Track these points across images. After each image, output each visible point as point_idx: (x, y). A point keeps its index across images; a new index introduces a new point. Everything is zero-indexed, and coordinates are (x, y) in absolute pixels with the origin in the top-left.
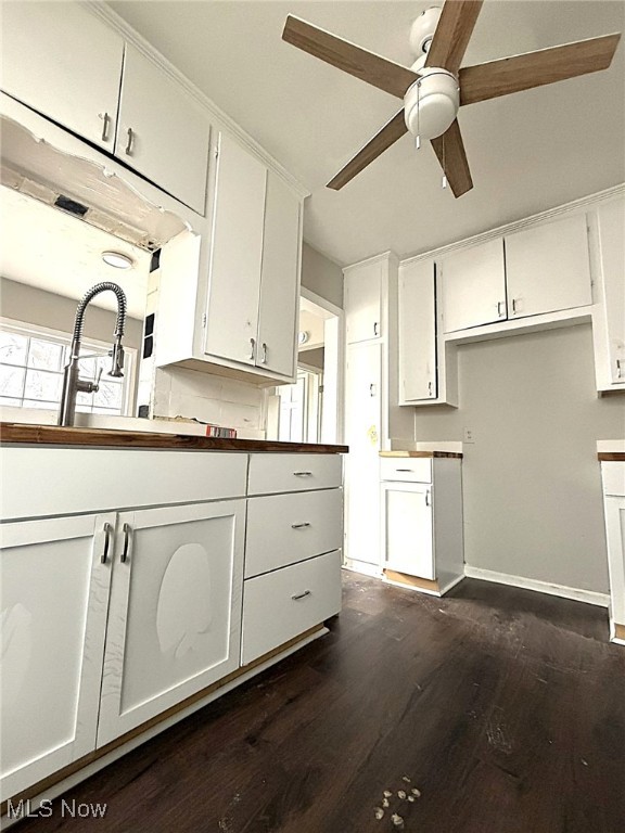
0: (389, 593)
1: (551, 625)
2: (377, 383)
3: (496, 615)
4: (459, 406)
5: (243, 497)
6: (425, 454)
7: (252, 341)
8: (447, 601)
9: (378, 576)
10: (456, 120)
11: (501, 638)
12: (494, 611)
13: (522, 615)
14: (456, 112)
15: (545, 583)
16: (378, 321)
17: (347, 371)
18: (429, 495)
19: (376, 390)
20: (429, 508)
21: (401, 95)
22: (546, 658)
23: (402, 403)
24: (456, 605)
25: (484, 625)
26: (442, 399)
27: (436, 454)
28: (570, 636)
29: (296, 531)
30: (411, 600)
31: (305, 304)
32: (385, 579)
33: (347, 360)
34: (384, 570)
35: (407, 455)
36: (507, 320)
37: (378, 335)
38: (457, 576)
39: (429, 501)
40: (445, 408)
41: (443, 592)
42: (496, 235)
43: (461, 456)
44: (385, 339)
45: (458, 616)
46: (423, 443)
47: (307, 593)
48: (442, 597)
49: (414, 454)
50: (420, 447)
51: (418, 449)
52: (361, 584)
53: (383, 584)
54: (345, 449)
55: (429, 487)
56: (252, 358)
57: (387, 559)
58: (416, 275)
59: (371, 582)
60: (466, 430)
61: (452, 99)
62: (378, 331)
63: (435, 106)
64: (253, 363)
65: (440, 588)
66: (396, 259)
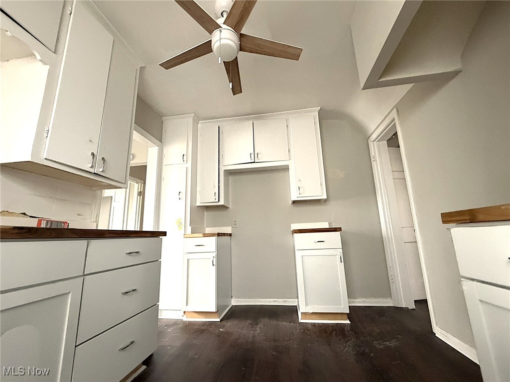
0: (188, 327)
1: (275, 321)
2: (183, 191)
3: (250, 324)
4: (230, 206)
5: (80, 276)
6: (212, 235)
7: (93, 154)
8: (224, 323)
9: (181, 318)
10: (237, 57)
11: (254, 337)
12: (249, 322)
13: (262, 320)
14: (238, 53)
15: (271, 300)
16: (185, 153)
17: (163, 183)
18: (215, 259)
19: (183, 196)
20: (214, 267)
21: (211, 32)
22: (275, 340)
23: (198, 204)
24: (229, 324)
25: (244, 332)
26: (222, 203)
27: (219, 235)
28: (284, 324)
29: (126, 297)
30: (203, 328)
31: (136, 136)
32: (185, 319)
33: (164, 175)
34: (184, 312)
35: (202, 236)
36: (254, 162)
37: (185, 162)
38: (227, 306)
39: (214, 263)
40: (223, 207)
41: (221, 318)
42: (248, 119)
43: (230, 235)
44: (189, 165)
45: (231, 331)
46: (209, 228)
47: (132, 343)
48: (221, 321)
49: (206, 235)
50: (208, 230)
51: (206, 232)
52: (169, 326)
53: (184, 322)
54: (164, 234)
55: (214, 254)
56: (92, 167)
57: (187, 305)
58: (209, 131)
59: (176, 323)
60: (233, 221)
61: (236, 45)
62: (185, 159)
63: (227, 45)
64: (92, 170)
65: (220, 316)
66: (197, 119)
